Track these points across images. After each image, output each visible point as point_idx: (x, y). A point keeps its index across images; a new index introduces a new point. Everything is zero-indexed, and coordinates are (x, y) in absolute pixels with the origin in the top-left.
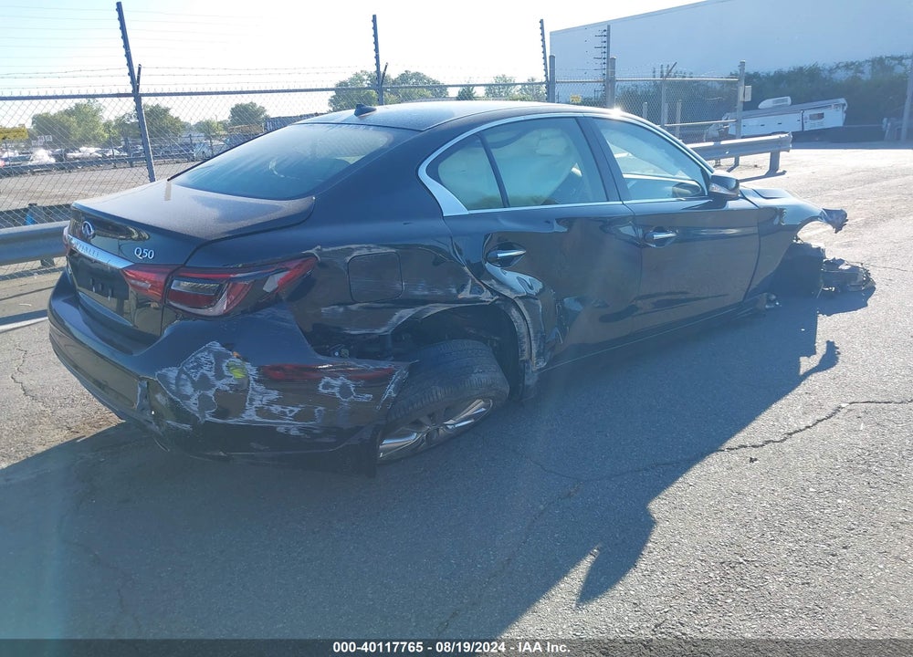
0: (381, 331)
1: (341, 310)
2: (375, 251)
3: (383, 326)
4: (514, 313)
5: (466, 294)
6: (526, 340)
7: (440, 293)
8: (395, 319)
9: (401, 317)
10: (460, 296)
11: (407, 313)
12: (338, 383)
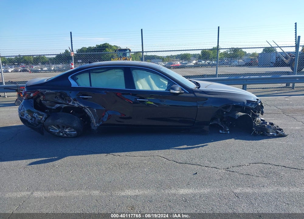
0: (53, 108)
1: (45, 102)
2: (50, 92)
3: (54, 107)
4: (86, 110)
5: (71, 103)
6: (92, 118)
7: (64, 102)
8: (56, 106)
9: (57, 106)
10: (69, 104)
11: (58, 105)
12: (36, 115)
